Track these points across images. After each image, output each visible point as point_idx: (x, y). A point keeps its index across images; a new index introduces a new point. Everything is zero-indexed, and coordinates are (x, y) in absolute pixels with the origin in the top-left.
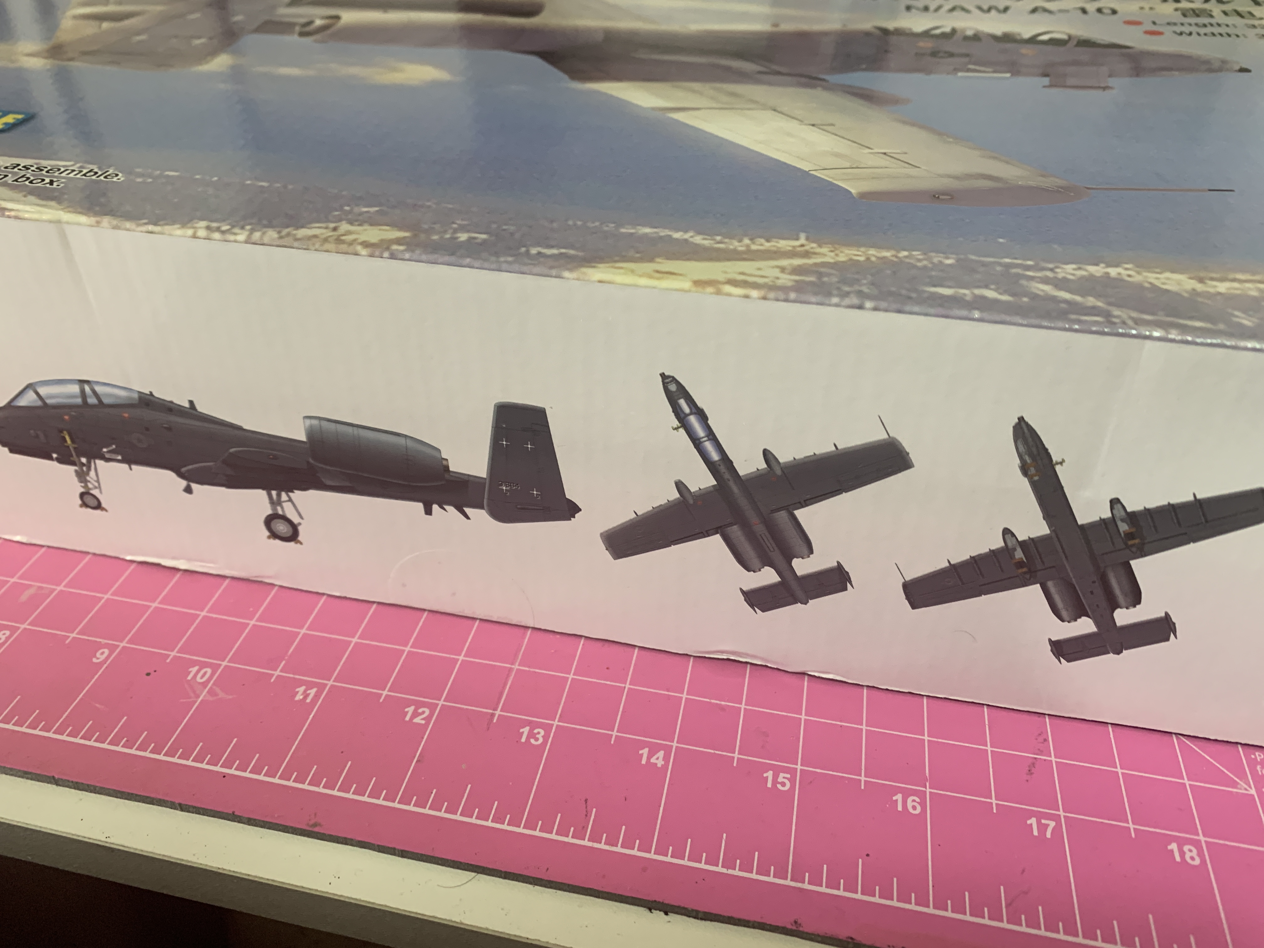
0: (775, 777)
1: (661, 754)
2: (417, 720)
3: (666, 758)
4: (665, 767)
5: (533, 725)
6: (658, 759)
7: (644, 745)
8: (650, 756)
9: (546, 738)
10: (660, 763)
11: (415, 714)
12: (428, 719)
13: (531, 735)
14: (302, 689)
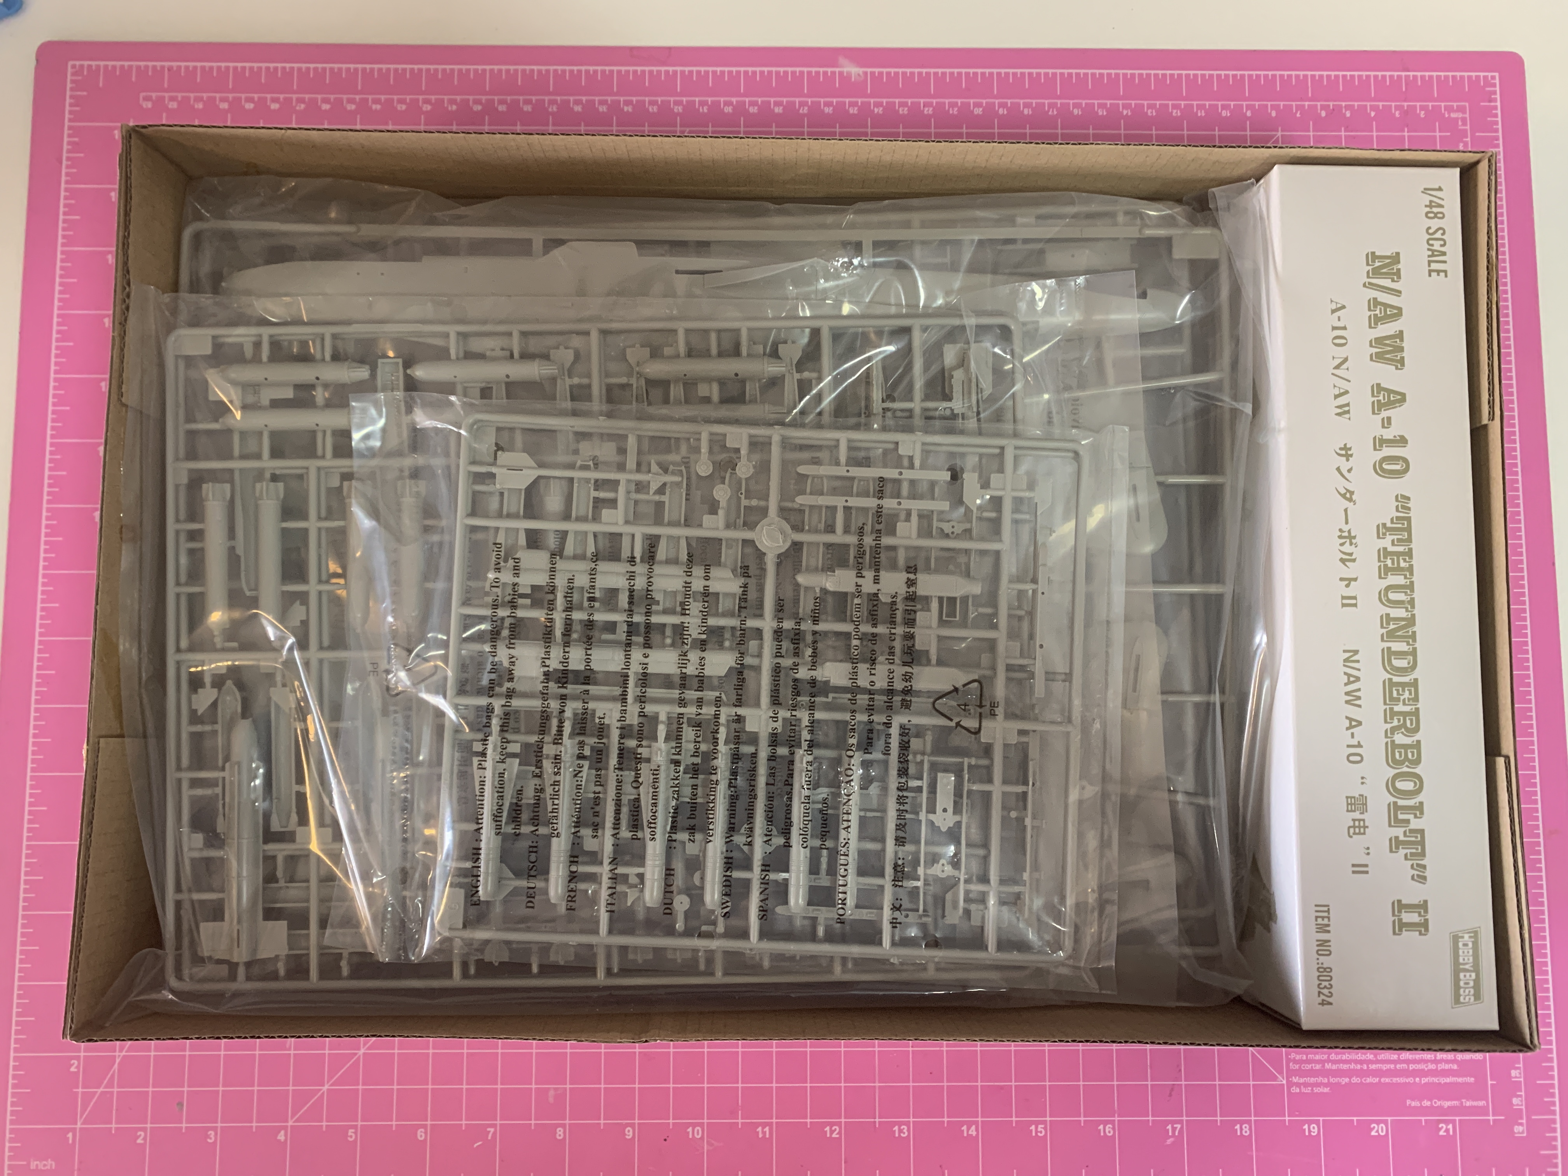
0: (1036, 1128)
1: (973, 1127)
2: (834, 1135)
3: (977, 1130)
4: (978, 1135)
5: (900, 1124)
6: (973, 1131)
7: (963, 1123)
8: (968, 1129)
9: (909, 1130)
10: (974, 1133)
11: (832, 1132)
12: (840, 1133)
13: (901, 1131)
14: (760, 1129)
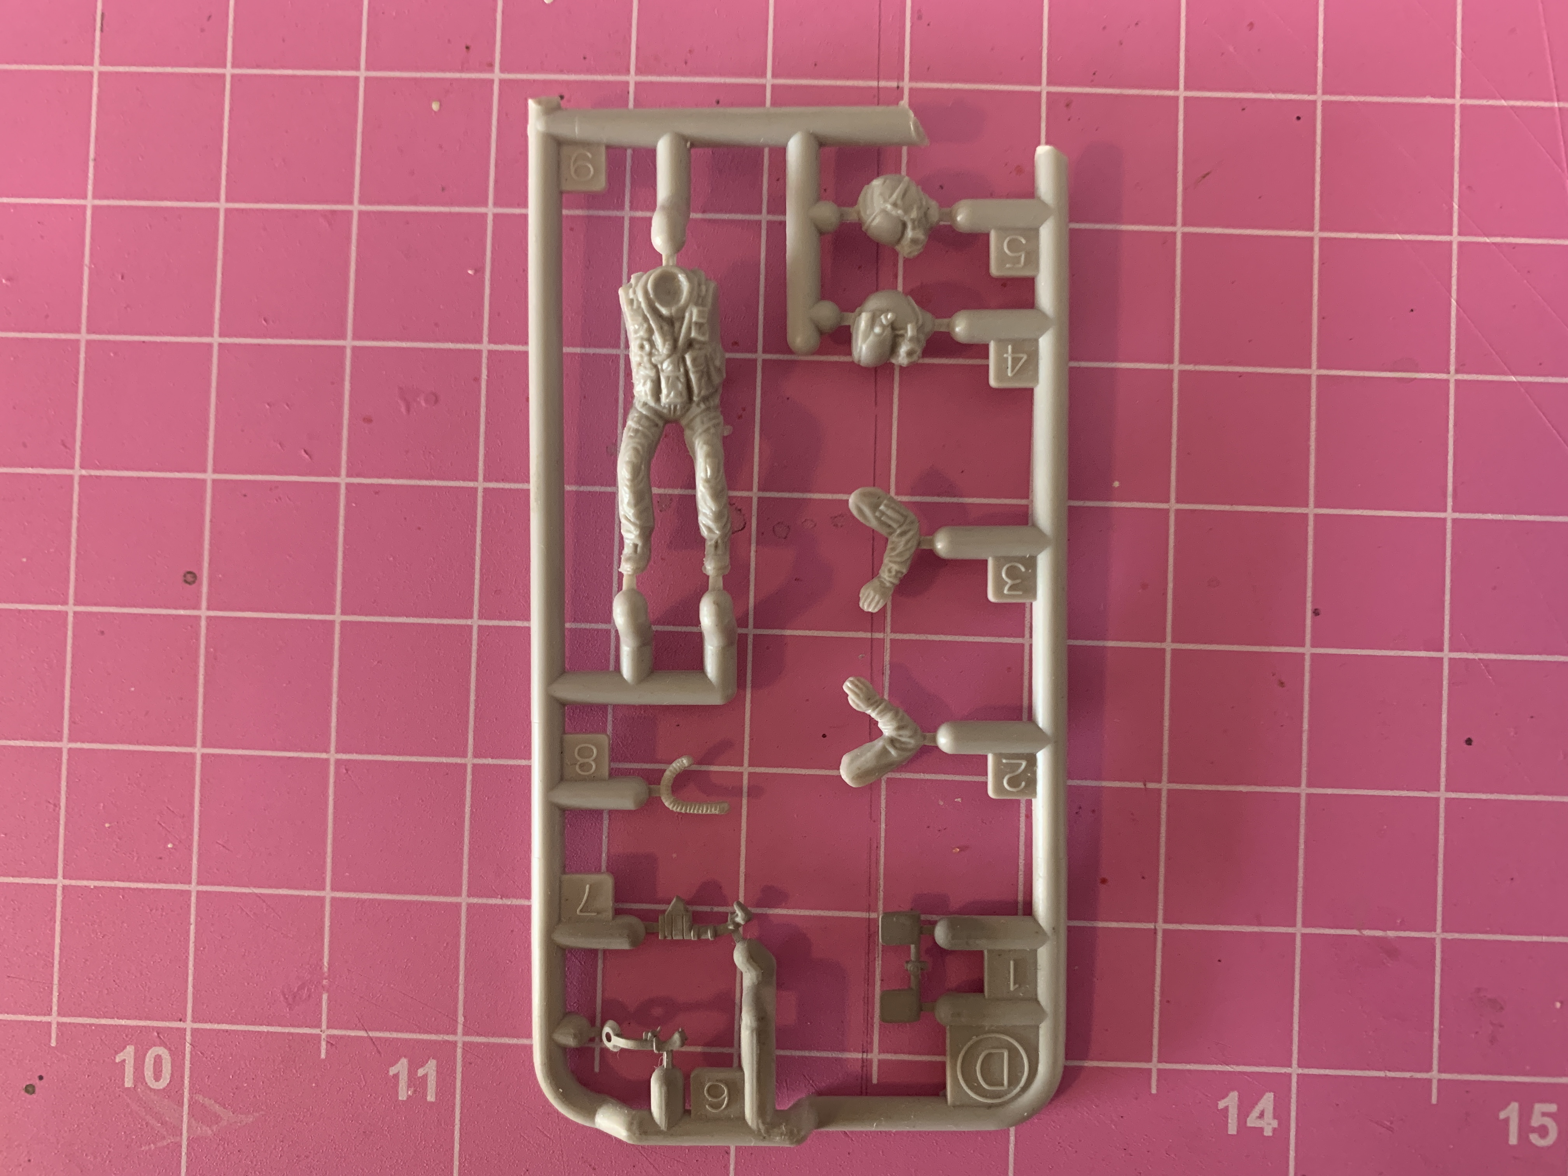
0: (1525, 1115)
1: (1267, 1101)
3: (1281, 1112)
4: (1282, 1131)
6: (1263, 1117)
7: (1225, 1083)
8: (1245, 1109)
10: (1269, 1126)
14: (401, 1068)
